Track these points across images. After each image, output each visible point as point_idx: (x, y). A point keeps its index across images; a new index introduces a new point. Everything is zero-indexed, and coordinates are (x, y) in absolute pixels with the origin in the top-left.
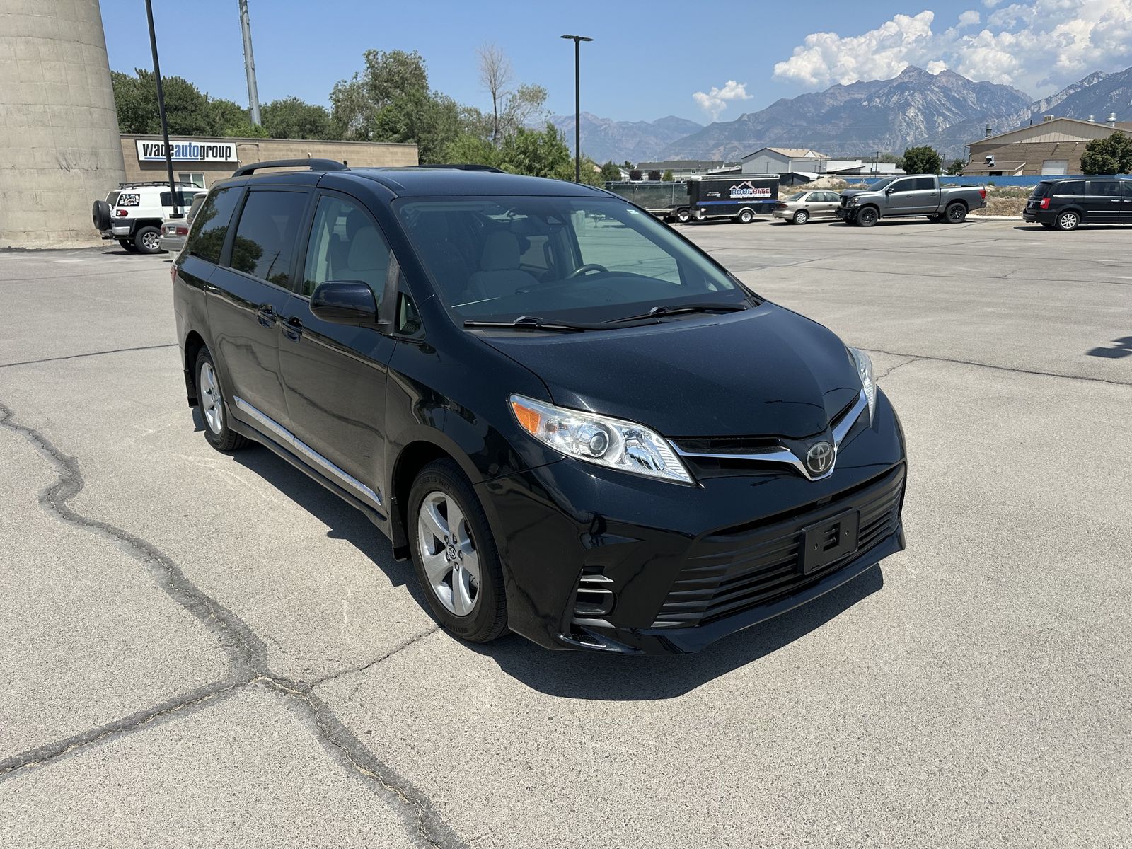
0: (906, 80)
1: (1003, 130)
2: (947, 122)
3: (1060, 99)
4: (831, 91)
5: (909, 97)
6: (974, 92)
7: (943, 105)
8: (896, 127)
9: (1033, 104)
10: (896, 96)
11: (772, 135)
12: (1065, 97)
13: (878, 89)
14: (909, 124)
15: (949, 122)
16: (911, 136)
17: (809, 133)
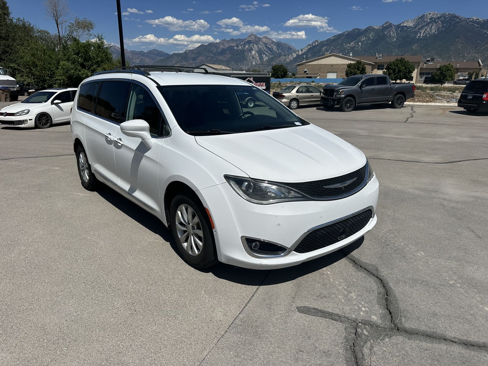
0: (250, 39)
1: (287, 61)
3: (305, 49)
4: (222, 42)
5: (252, 46)
6: (276, 45)
7: (265, 50)
8: (248, 58)
9: (297, 51)
10: (247, 46)
11: (199, 59)
12: (307, 49)
13: (240, 42)
14: (253, 58)
15: (268, 57)
16: (254, 62)
17: (214, 59)
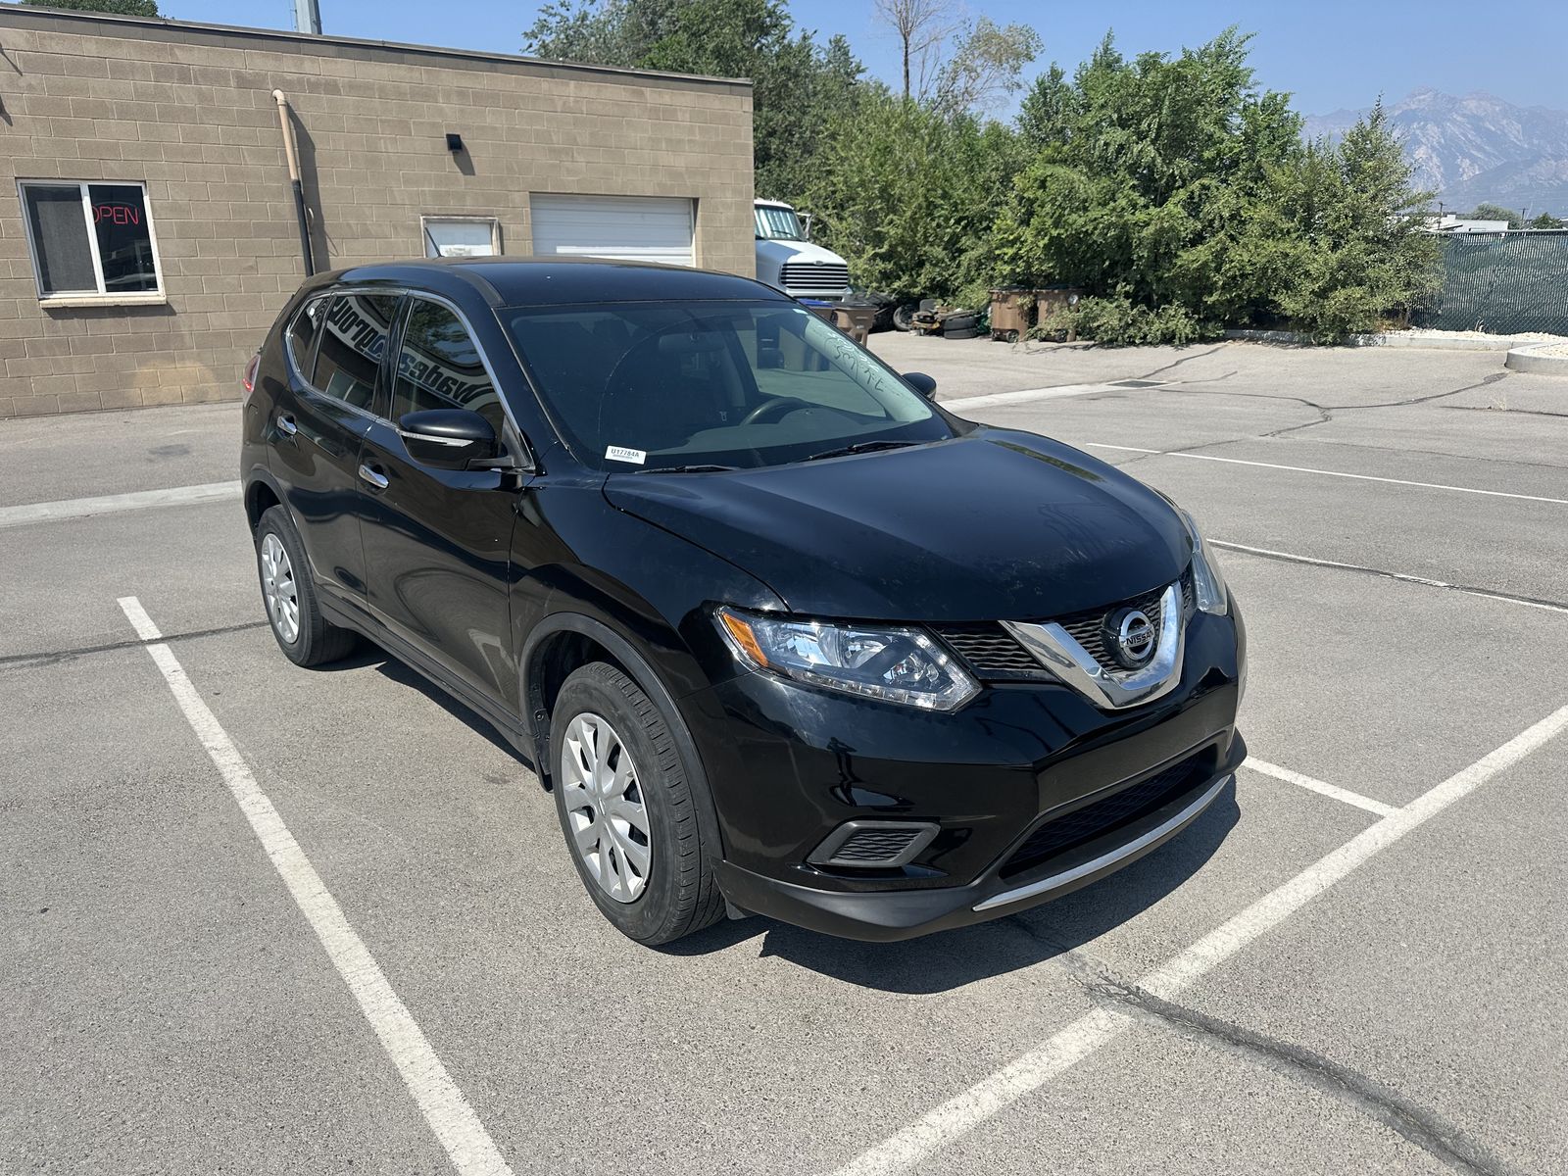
2: (1477, 167)
5: (1418, 132)
6: (1519, 122)
7: (1470, 141)
15: (1480, 168)
